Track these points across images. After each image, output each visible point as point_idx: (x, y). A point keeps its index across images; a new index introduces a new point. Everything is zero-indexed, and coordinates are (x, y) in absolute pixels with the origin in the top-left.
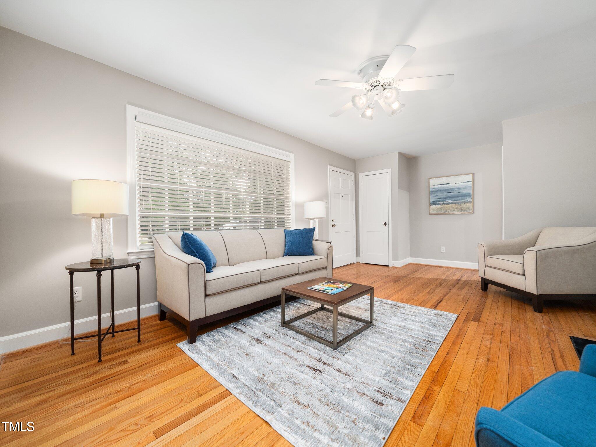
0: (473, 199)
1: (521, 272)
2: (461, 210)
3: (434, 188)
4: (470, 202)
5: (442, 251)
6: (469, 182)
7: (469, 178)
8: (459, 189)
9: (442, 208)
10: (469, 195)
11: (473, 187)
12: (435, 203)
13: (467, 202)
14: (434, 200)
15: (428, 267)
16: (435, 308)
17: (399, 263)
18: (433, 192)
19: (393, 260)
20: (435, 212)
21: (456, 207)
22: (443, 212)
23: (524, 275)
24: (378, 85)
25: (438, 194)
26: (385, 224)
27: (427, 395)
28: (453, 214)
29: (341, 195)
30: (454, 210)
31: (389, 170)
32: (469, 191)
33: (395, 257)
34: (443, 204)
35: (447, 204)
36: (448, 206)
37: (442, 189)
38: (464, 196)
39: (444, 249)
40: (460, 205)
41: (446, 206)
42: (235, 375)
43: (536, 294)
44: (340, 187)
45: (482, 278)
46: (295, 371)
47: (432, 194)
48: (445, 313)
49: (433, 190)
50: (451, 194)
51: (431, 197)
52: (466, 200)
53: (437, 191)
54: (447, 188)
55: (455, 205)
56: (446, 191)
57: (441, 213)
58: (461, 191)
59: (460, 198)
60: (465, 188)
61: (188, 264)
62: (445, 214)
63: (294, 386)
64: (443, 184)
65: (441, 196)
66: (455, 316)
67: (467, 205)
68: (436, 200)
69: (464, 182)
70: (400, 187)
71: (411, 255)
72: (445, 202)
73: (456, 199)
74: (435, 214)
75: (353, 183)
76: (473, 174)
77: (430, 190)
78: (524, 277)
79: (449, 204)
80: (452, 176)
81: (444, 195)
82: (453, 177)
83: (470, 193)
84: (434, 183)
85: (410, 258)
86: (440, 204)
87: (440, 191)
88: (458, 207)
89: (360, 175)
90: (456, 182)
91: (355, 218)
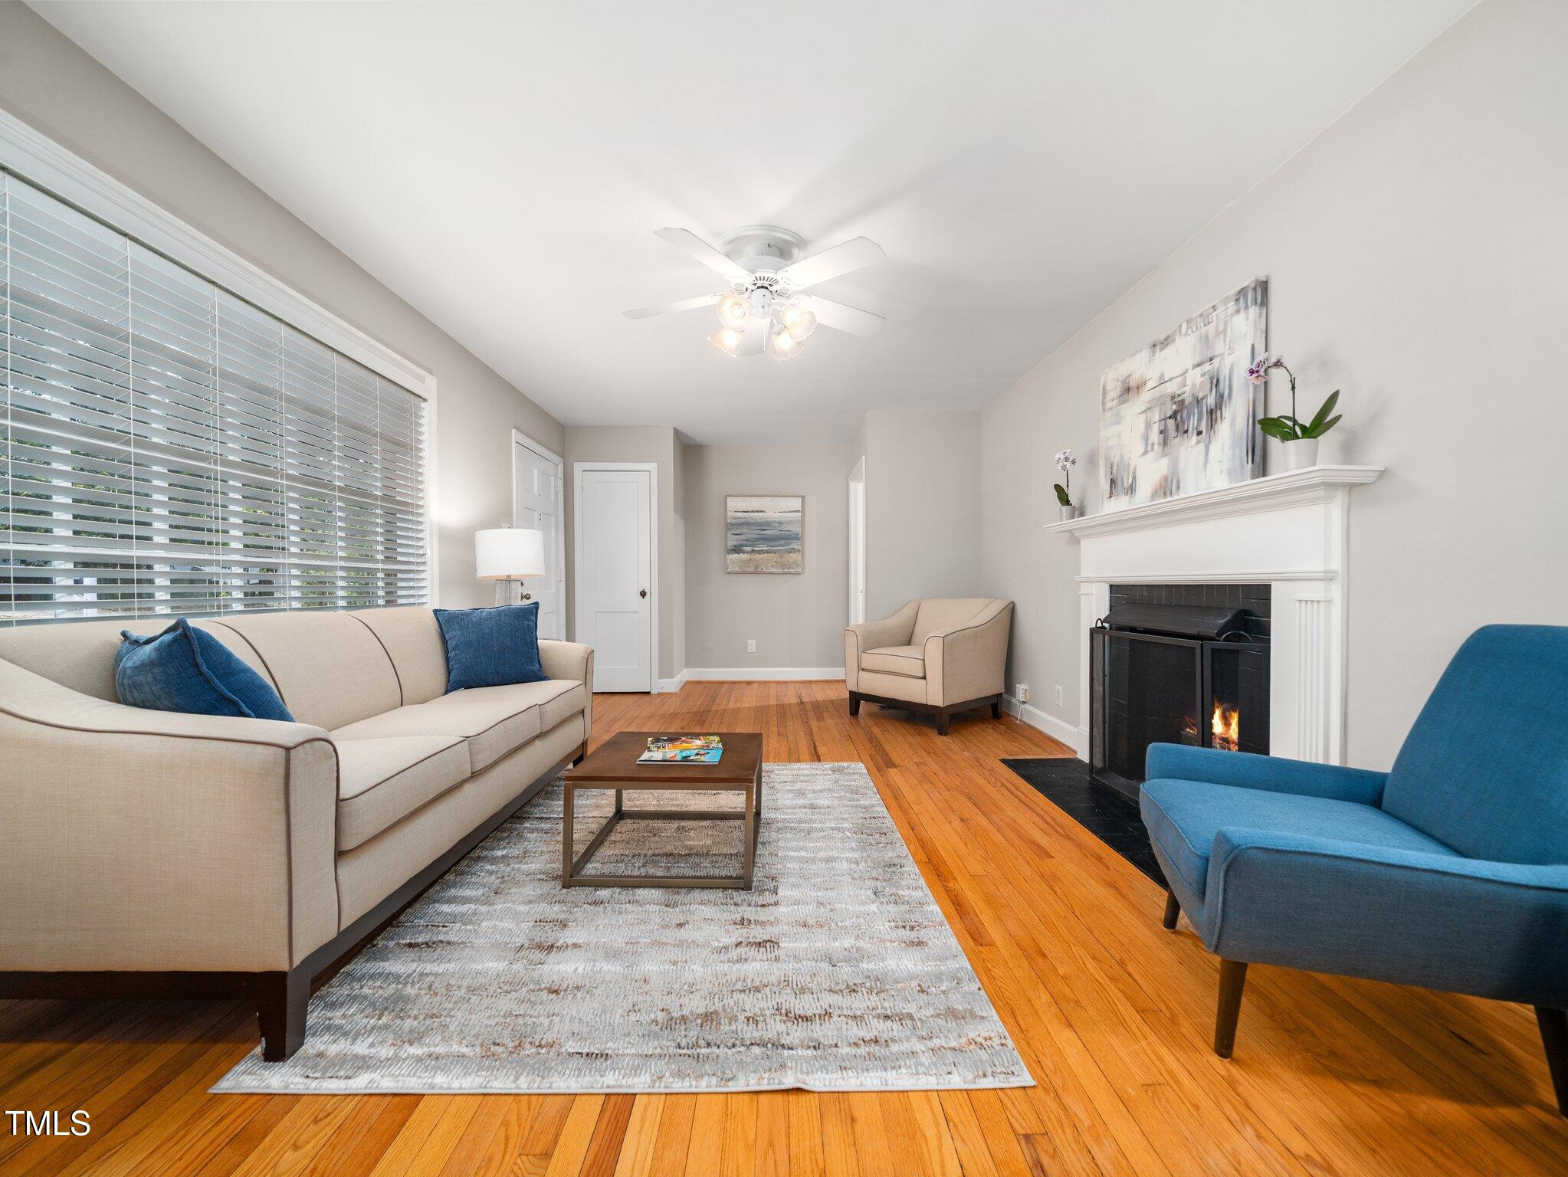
0: (803, 545)
1: (921, 675)
2: (783, 566)
3: (735, 518)
4: (799, 550)
5: (749, 650)
6: (797, 511)
7: (796, 504)
8: (780, 523)
9: (750, 559)
10: (796, 537)
11: (802, 522)
12: (737, 549)
13: (793, 551)
14: (735, 543)
16: (819, 760)
17: (671, 685)
18: (732, 526)
19: (658, 678)
20: (737, 569)
21: (775, 559)
22: (751, 569)
23: (924, 678)
24: (767, 288)
25: (744, 531)
26: (643, 594)
27: (953, 898)
28: (770, 573)
29: (536, 514)
30: (772, 566)
31: (653, 467)
32: (796, 529)
33: (666, 671)
34: (753, 551)
35: (759, 552)
36: (761, 556)
37: (752, 521)
38: (787, 538)
39: (752, 646)
40: (782, 557)
41: (757, 556)
42: (585, 1051)
43: (942, 706)
44: (536, 492)
45: (850, 692)
46: (720, 968)
47: (731, 530)
48: (845, 764)
49: (734, 521)
50: (766, 532)
51: (729, 535)
52: (792, 546)
53: (742, 524)
54: (759, 521)
55: (773, 555)
56: (758, 526)
57: (749, 570)
58: (784, 528)
59: (782, 542)
60: (790, 523)
61: (288, 749)
62: (755, 573)
63: (759, 995)
64: (753, 512)
65: (749, 536)
66: (863, 765)
67: (793, 557)
68: (740, 543)
69: (788, 512)
70: (676, 510)
71: (689, 663)
72: (756, 549)
73: (773, 543)
74: (737, 573)
75: (560, 484)
76: (803, 497)
77: (729, 521)
78: (924, 681)
79: (763, 552)
80: (769, 496)
81: (752, 534)
82: (770, 498)
83: (798, 534)
84: (737, 506)
85: (686, 670)
86: (747, 553)
87: (747, 524)
88: (779, 560)
89: (578, 467)
90: (776, 510)
91: (563, 578)
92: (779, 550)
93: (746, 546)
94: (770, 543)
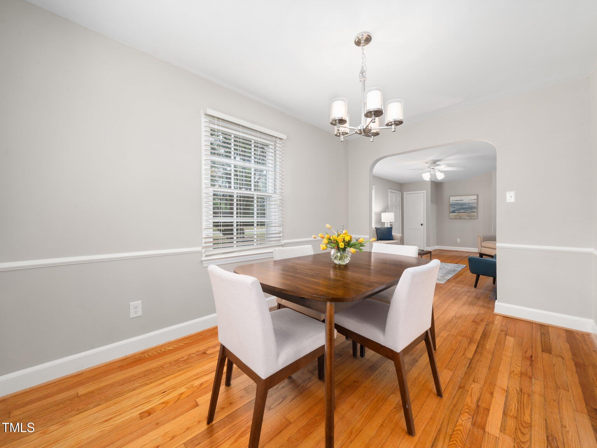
0: (477, 210)
2: (470, 216)
4: (476, 212)
5: (457, 242)
6: (475, 200)
7: (475, 197)
9: (458, 215)
10: (475, 208)
11: (477, 203)
12: (453, 212)
13: (474, 212)
14: (452, 210)
15: (448, 251)
16: (457, 264)
17: (430, 249)
18: (452, 205)
19: (426, 247)
20: (453, 218)
26: (422, 225)
28: (465, 219)
29: (394, 207)
30: (466, 217)
31: (425, 191)
32: (475, 205)
33: (428, 245)
34: (459, 212)
35: (461, 213)
36: (462, 214)
38: (471, 208)
39: (459, 240)
40: (470, 214)
41: (460, 214)
44: (394, 201)
45: (480, 253)
47: (451, 206)
48: (461, 265)
50: (464, 206)
51: (451, 208)
52: (473, 210)
53: (455, 204)
55: (466, 213)
57: (458, 218)
58: (470, 205)
59: (469, 209)
60: (472, 203)
62: (460, 219)
66: (466, 266)
67: (473, 214)
70: (432, 202)
71: (438, 244)
73: (467, 210)
74: (453, 219)
75: (400, 198)
76: (477, 195)
77: (451, 203)
79: (463, 212)
80: (464, 196)
84: (453, 199)
85: (436, 246)
87: (457, 204)
88: (468, 215)
89: (405, 193)
90: (467, 199)
91: (401, 221)
92: (468, 212)
93: (456, 211)
94: (465, 210)
